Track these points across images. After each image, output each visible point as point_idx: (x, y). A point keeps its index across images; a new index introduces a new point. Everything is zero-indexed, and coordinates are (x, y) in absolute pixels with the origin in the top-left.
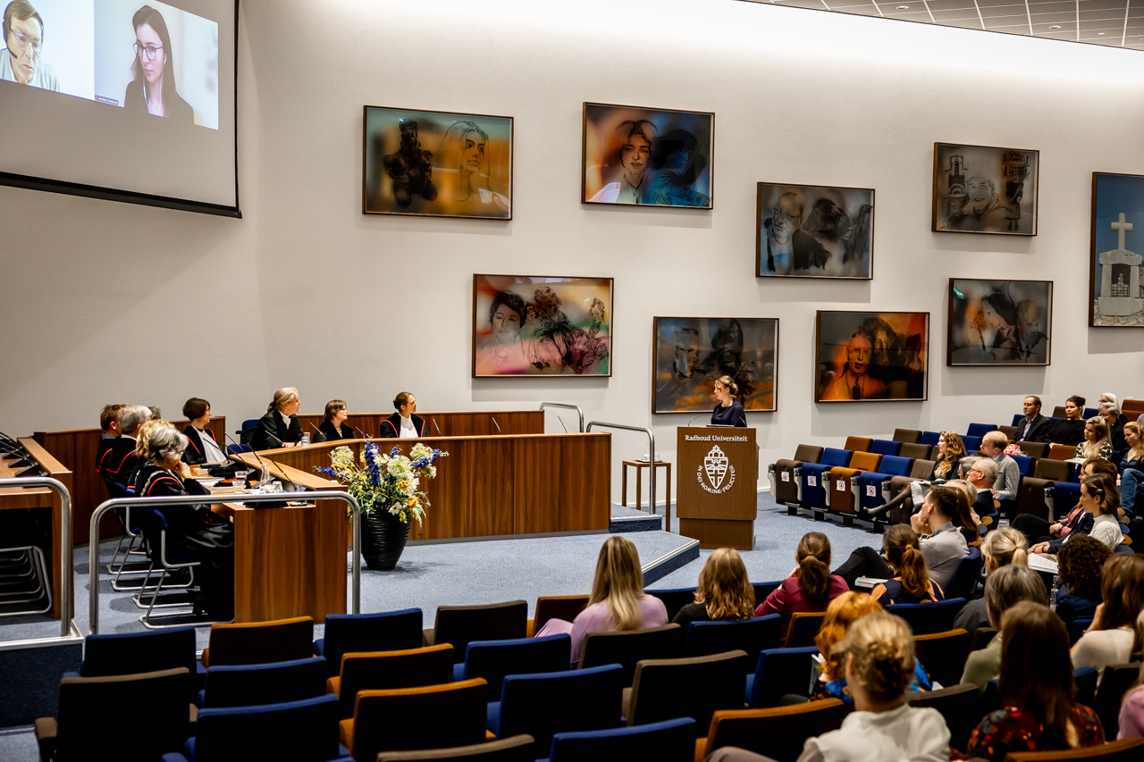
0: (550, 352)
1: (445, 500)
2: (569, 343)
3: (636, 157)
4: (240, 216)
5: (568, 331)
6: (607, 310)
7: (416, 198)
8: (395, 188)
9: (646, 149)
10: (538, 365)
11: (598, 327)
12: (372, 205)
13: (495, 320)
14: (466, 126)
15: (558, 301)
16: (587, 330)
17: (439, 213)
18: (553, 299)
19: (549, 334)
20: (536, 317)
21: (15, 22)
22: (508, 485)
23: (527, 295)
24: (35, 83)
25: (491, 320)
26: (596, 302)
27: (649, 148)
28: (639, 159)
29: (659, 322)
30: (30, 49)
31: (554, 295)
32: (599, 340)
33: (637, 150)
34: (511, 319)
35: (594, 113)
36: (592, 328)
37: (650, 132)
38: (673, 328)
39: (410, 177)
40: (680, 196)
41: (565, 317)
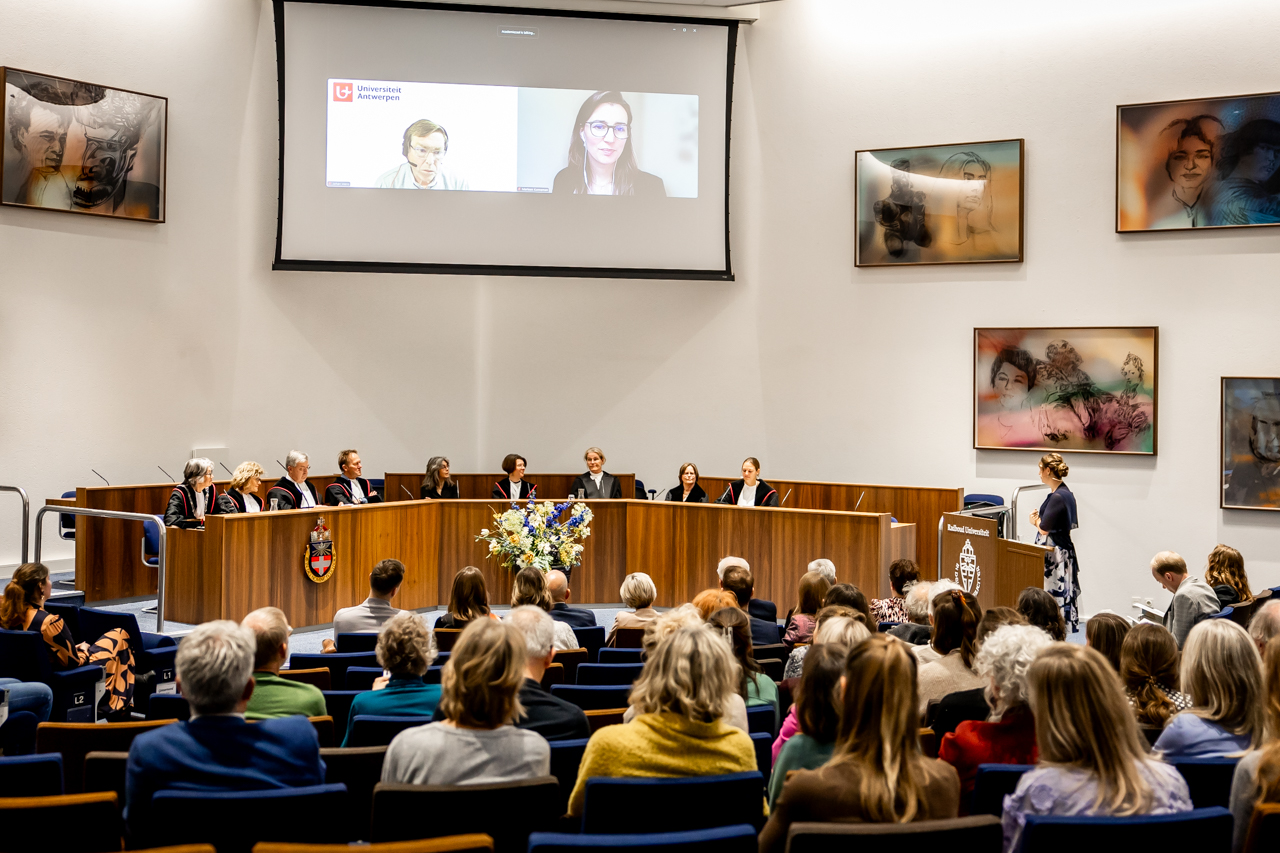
0: (1069, 422)
1: (702, 570)
2: (1094, 411)
3: (1191, 166)
4: (732, 278)
5: (1092, 395)
6: (1148, 367)
7: (912, 245)
8: (888, 237)
9: (1206, 153)
10: (1053, 437)
11: (1134, 390)
12: (865, 257)
13: (997, 381)
14: (965, 158)
15: (1078, 359)
16: (1118, 394)
17: (939, 261)
18: (1072, 355)
19: (1066, 400)
20: (1048, 378)
21: (416, 140)
22: (766, 563)
23: (1037, 350)
24: (439, 185)
25: (993, 381)
26: (1130, 358)
27: (1211, 152)
28: (1194, 167)
29: (1228, 383)
30: (431, 157)
31: (1072, 351)
32: (1135, 407)
33: (1191, 157)
34: (1016, 381)
35: (1132, 117)
36: (1126, 391)
37: (1212, 130)
38: (1253, 393)
39: (901, 222)
40: (1261, 211)
41: (1087, 378)
